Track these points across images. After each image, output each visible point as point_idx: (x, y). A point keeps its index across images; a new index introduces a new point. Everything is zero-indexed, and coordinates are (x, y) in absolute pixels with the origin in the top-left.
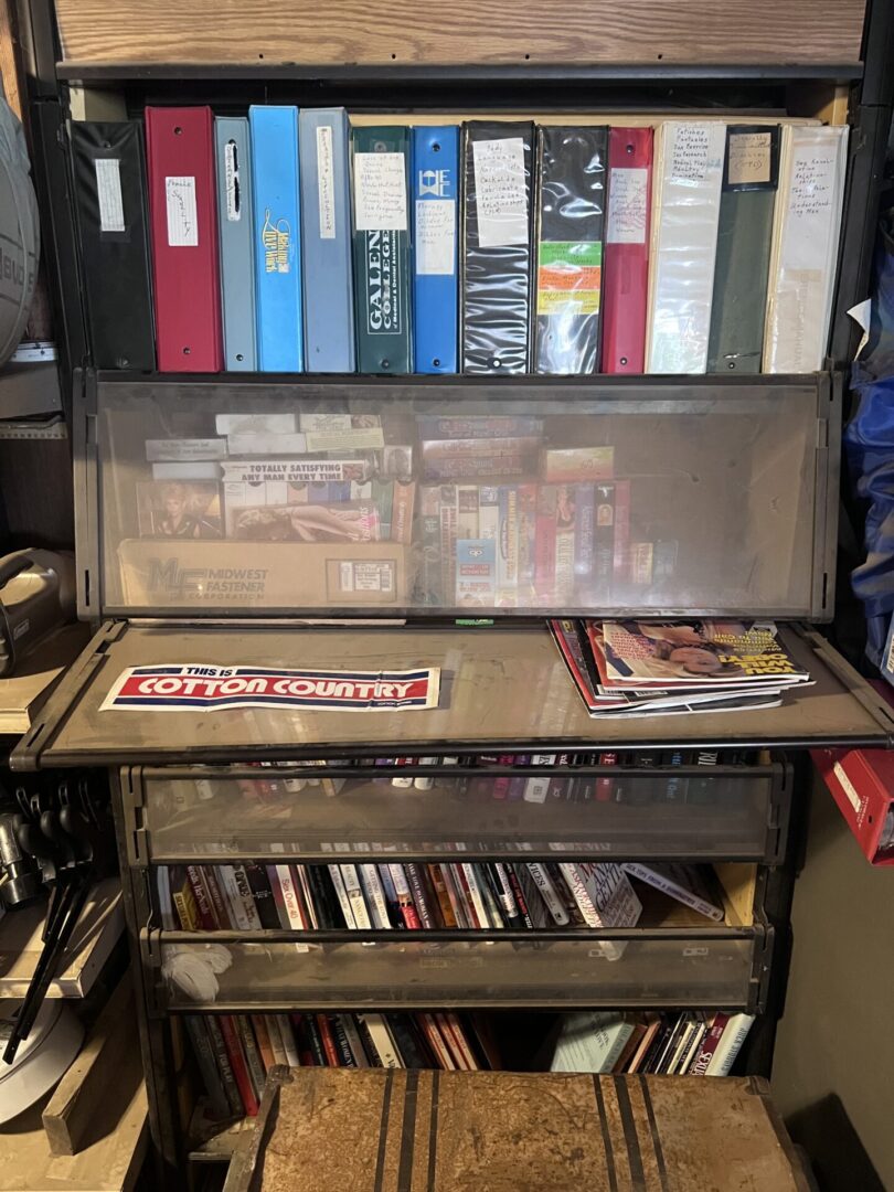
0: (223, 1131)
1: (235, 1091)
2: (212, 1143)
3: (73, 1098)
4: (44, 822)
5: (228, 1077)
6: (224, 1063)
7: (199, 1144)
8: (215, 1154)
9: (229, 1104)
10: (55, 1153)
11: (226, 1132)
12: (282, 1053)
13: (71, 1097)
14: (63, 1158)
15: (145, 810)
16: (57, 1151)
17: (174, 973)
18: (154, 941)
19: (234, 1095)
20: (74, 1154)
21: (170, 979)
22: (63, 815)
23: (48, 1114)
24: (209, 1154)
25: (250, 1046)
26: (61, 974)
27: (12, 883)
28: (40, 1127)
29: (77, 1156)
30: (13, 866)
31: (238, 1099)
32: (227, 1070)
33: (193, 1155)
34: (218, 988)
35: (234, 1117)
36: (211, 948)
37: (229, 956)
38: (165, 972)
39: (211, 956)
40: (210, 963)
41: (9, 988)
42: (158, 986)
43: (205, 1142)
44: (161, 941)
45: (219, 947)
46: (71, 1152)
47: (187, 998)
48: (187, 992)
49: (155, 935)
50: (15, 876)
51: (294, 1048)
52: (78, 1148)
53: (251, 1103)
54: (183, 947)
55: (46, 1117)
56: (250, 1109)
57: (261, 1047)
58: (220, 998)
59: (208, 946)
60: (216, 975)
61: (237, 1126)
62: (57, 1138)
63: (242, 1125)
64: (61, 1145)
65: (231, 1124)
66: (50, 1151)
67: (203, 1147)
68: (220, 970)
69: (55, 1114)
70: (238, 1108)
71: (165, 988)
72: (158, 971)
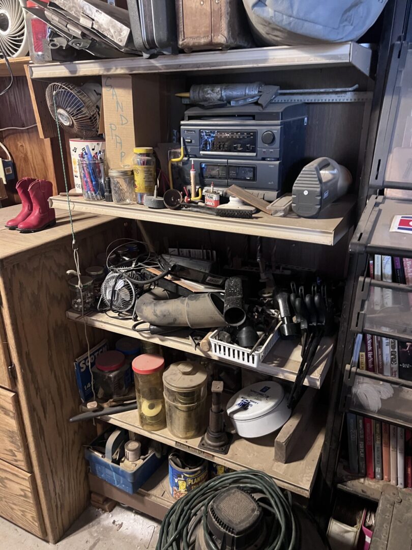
0: (355, 479)
1: (364, 462)
2: (349, 483)
3: (289, 437)
4: (307, 299)
5: (361, 454)
6: (361, 446)
7: (343, 482)
8: (352, 489)
9: (359, 468)
10: (276, 460)
11: (357, 481)
12: (396, 452)
13: (288, 436)
14: (280, 463)
15: (367, 302)
16: (277, 459)
17: (358, 392)
18: (353, 372)
19: (362, 464)
20: (285, 463)
21: (355, 394)
22: (316, 298)
23: (278, 440)
24: (348, 488)
25: (378, 442)
26: (311, 373)
27: (285, 326)
28: (272, 445)
29: (286, 465)
30: (285, 318)
31: (364, 467)
32: (362, 450)
33: (340, 486)
34: (380, 406)
35: (360, 475)
36: (382, 384)
37: (392, 391)
38: (354, 390)
39: (382, 388)
40: (380, 392)
41: (283, 374)
42: (349, 396)
43: (346, 482)
44: (356, 373)
45: (388, 385)
46: (284, 462)
47: (361, 406)
48: (362, 403)
49: (354, 369)
50: (286, 323)
51: (403, 452)
52: (288, 460)
53: (371, 472)
54: (367, 380)
55: (277, 442)
56: (369, 474)
57: (383, 445)
58: (380, 412)
59: (381, 383)
60: (381, 399)
61: (362, 480)
62: (279, 453)
63: (364, 480)
64: (280, 457)
65: (358, 478)
66: (273, 458)
67: (345, 483)
68: (385, 397)
69: (282, 442)
70: (363, 471)
71: (351, 398)
72: (350, 388)
